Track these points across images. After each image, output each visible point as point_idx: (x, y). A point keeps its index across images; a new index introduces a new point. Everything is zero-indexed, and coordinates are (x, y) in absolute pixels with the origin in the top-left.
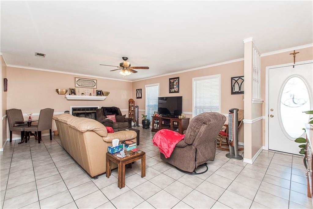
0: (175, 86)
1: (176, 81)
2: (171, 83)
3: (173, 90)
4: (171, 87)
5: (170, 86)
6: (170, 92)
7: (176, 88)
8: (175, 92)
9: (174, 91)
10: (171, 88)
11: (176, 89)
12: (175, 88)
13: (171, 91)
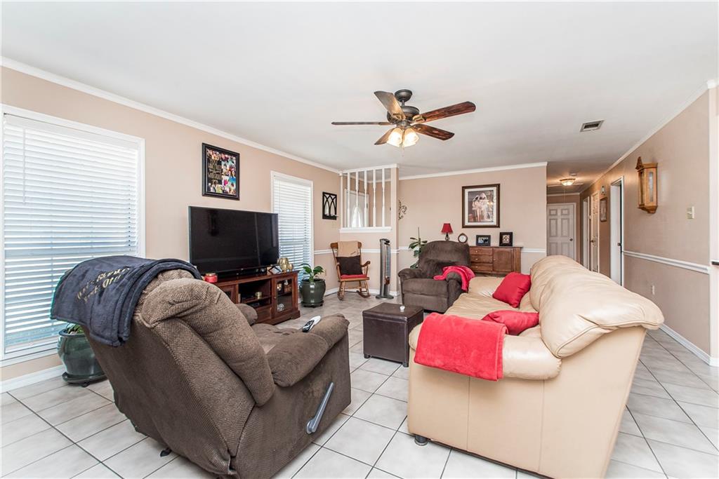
0: (225, 178)
1: (230, 163)
2: (209, 161)
3: (219, 188)
4: (211, 176)
5: (206, 170)
6: (207, 193)
7: (229, 184)
8: (225, 195)
9: (221, 192)
10: (210, 180)
11: (231, 189)
12: (226, 183)
13: (212, 190)
